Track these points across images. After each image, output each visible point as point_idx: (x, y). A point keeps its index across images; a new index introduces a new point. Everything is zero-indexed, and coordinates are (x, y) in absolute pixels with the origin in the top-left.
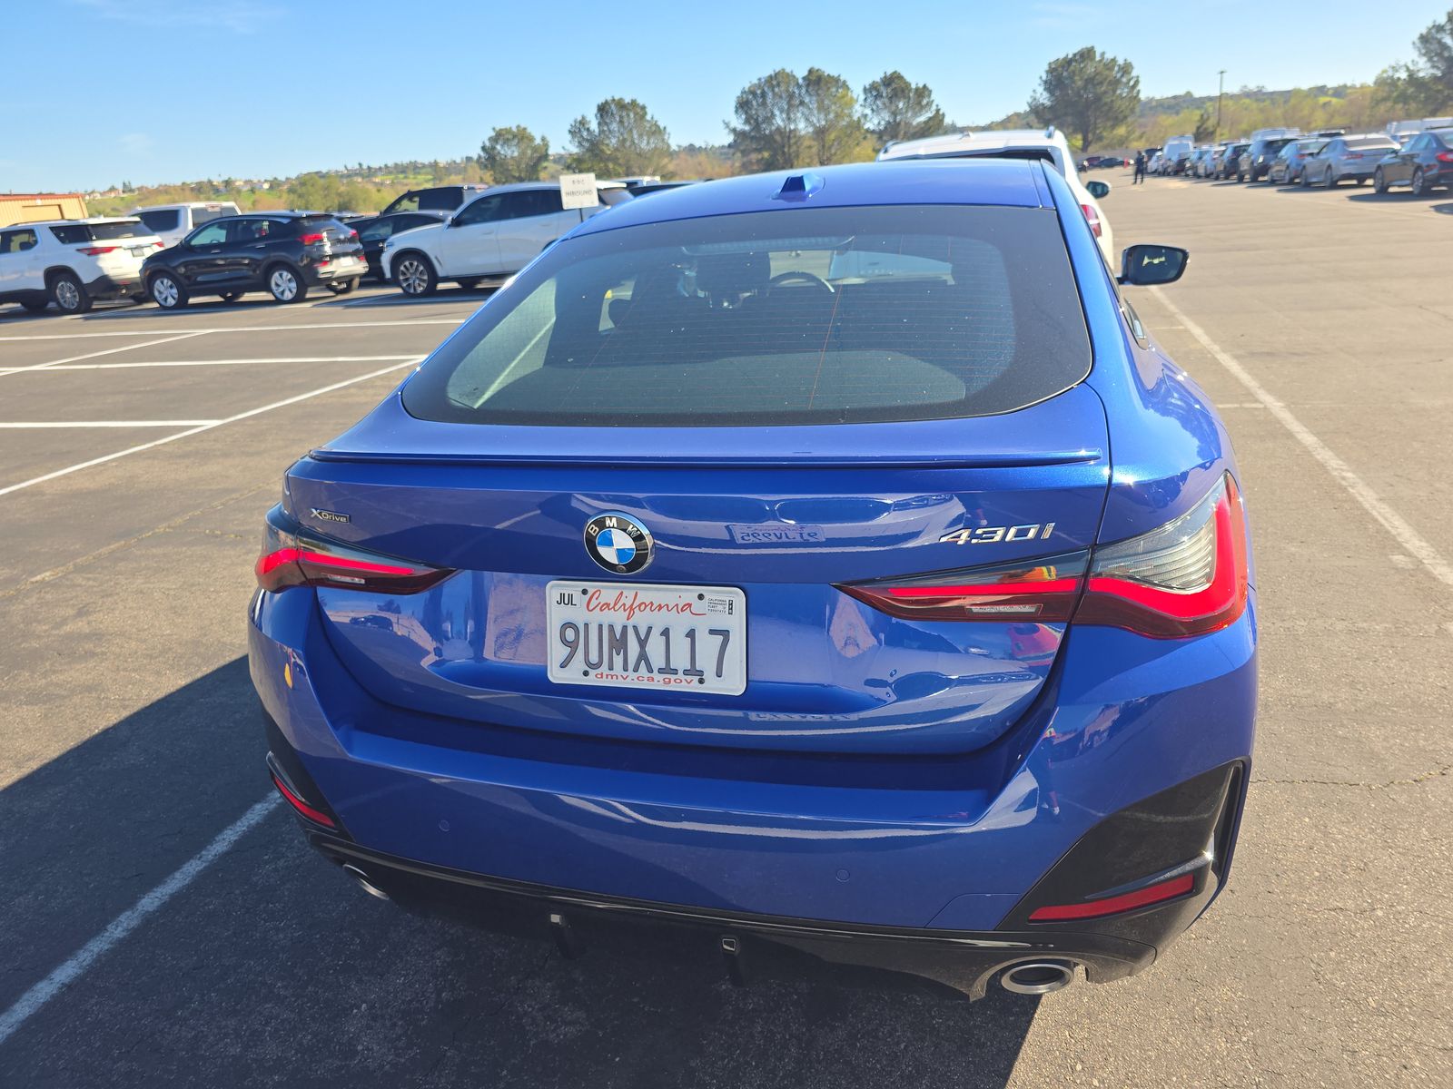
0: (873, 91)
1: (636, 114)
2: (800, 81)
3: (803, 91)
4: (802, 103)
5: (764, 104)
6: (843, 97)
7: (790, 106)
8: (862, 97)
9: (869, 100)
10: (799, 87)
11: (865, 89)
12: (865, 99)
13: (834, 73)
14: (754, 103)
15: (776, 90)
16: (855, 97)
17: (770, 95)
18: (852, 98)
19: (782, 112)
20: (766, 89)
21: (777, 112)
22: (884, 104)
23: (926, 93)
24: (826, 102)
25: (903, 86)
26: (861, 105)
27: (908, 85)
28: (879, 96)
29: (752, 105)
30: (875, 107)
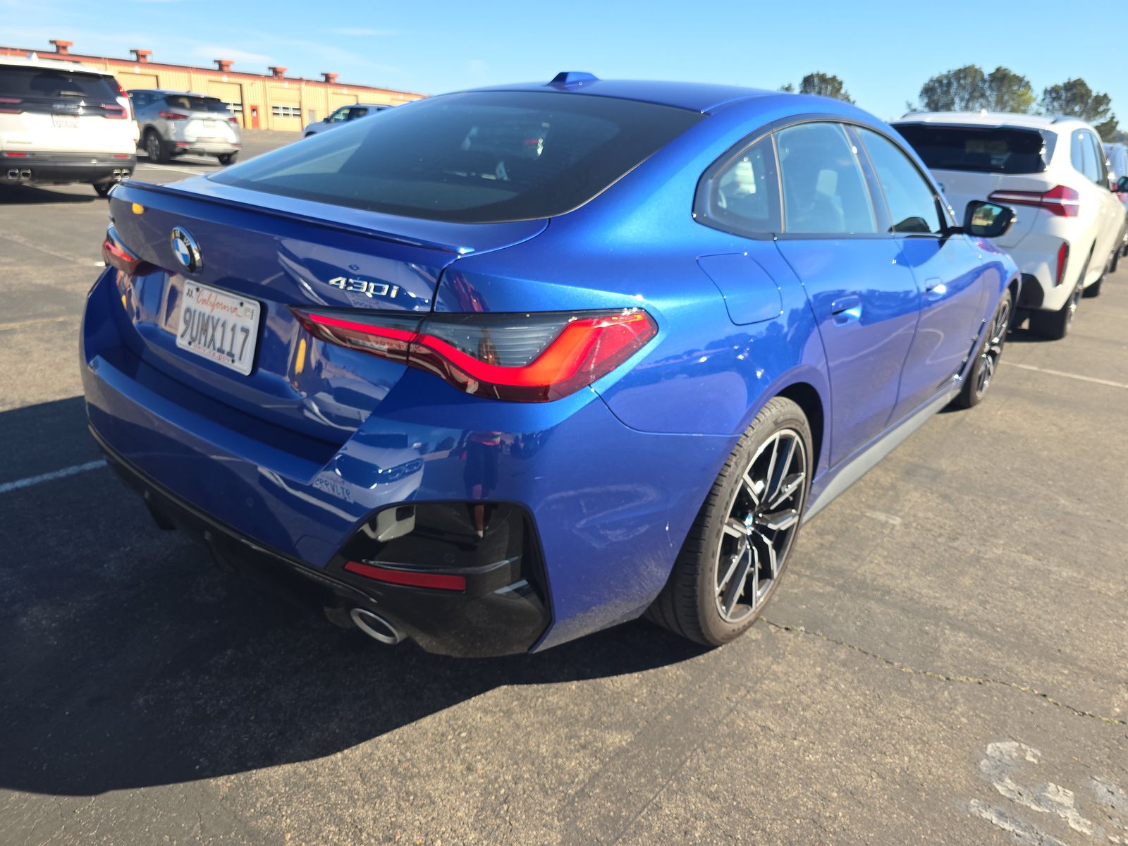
0: (1054, 93)
1: (834, 87)
2: (986, 77)
3: (987, 85)
4: (983, 95)
5: (947, 92)
6: (1022, 95)
7: (971, 95)
8: (1041, 97)
9: (1046, 101)
10: (984, 81)
11: (1046, 92)
12: (1044, 100)
13: (1019, 73)
14: (939, 90)
15: (962, 82)
16: (1034, 96)
17: (955, 85)
18: (1031, 97)
19: (962, 99)
20: (952, 80)
21: (957, 100)
22: (1061, 106)
23: (1106, 101)
24: (1006, 97)
25: (1083, 91)
26: (1038, 104)
27: (1088, 92)
28: (1058, 98)
29: (936, 92)
30: (1050, 108)
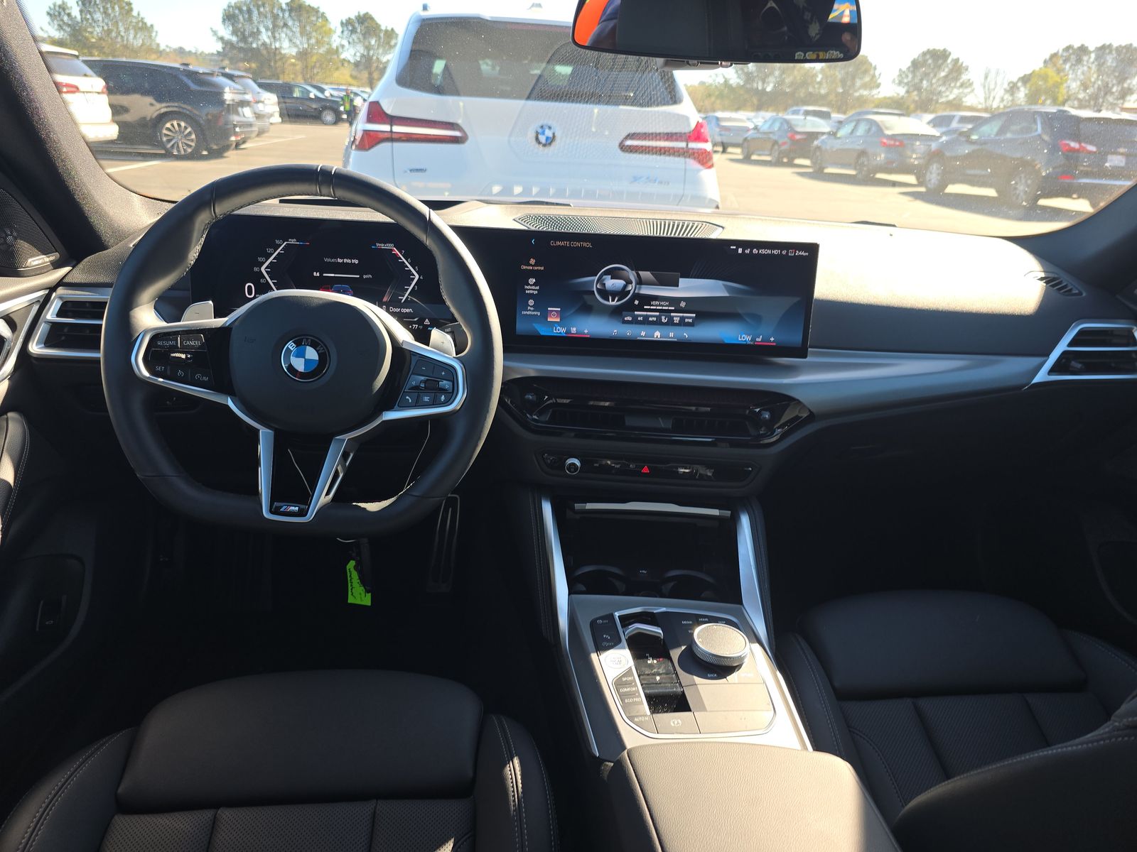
0: (347, 24)
1: (121, 8)
2: (284, 6)
3: (287, 14)
4: (285, 25)
5: (250, 19)
6: (322, 27)
7: (275, 26)
8: (339, 29)
9: (346, 33)
10: (283, 10)
11: (342, 23)
12: (342, 32)
13: (314, 5)
14: (241, 18)
15: (262, 9)
16: (333, 28)
17: (255, 13)
18: (330, 29)
19: (267, 29)
20: (252, 7)
21: (263, 30)
22: (359, 38)
23: (394, 35)
24: (308, 28)
25: (375, 26)
26: (339, 37)
27: (378, 26)
28: (353, 31)
29: (239, 19)
30: (351, 40)
